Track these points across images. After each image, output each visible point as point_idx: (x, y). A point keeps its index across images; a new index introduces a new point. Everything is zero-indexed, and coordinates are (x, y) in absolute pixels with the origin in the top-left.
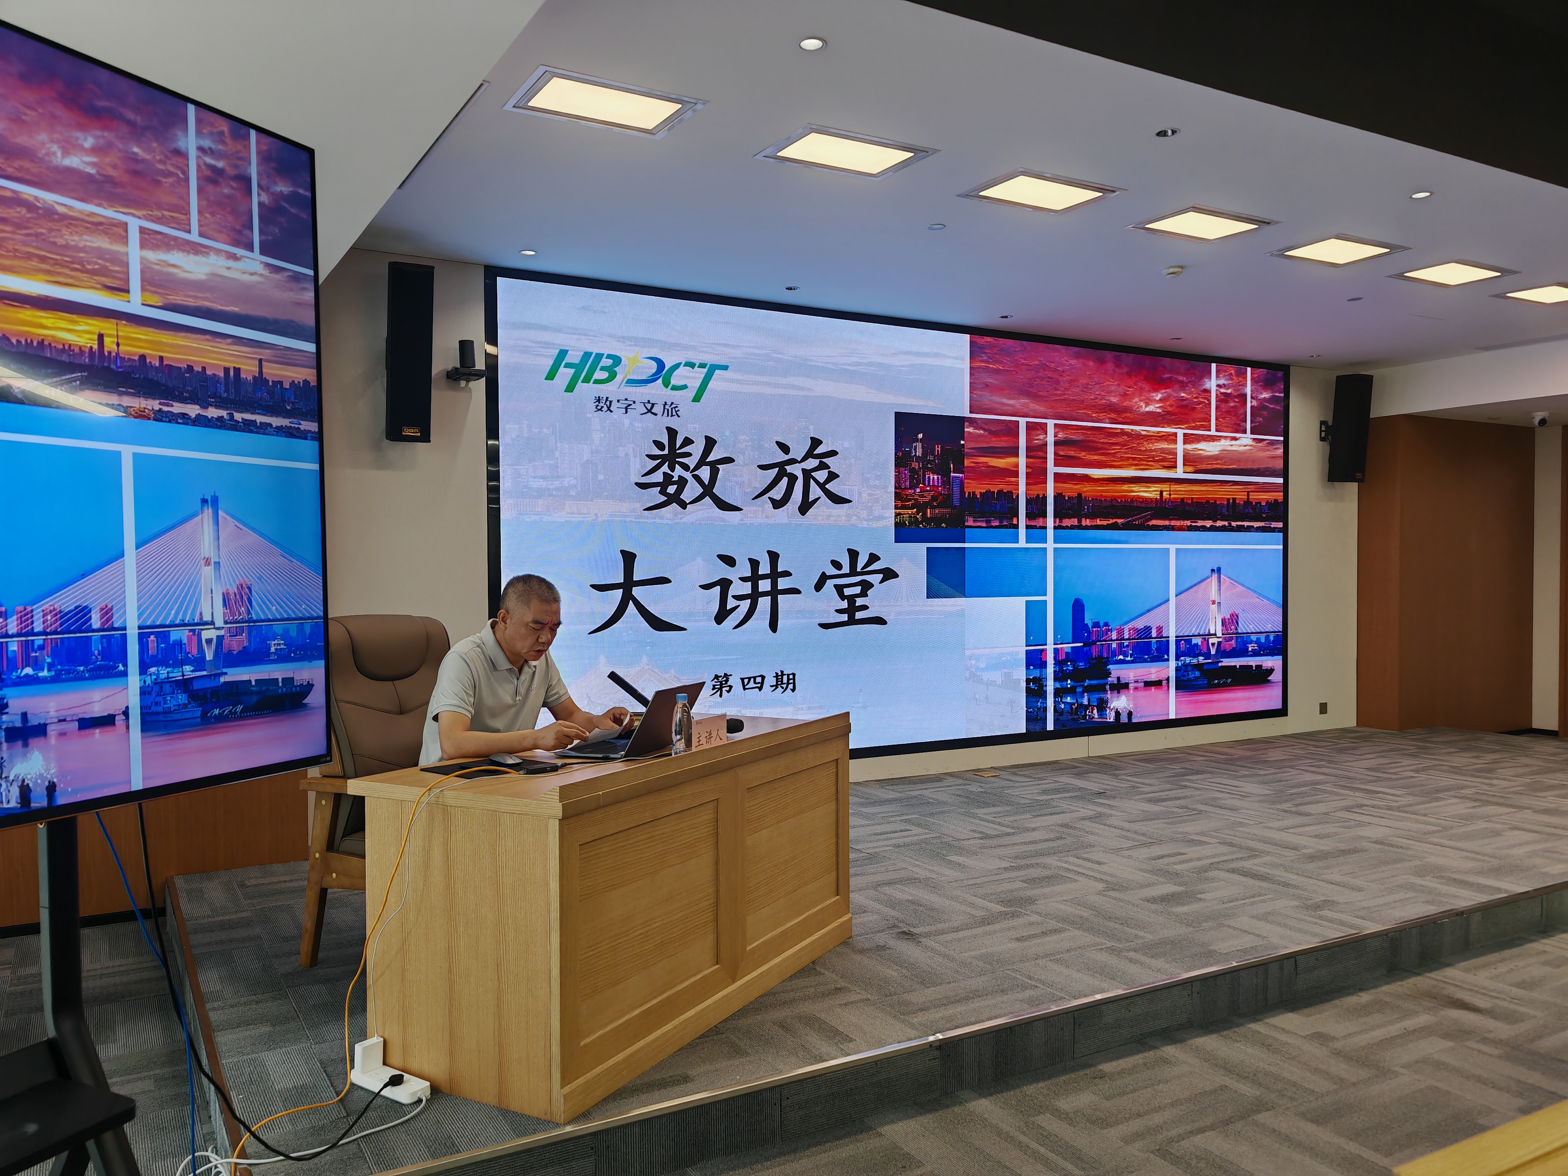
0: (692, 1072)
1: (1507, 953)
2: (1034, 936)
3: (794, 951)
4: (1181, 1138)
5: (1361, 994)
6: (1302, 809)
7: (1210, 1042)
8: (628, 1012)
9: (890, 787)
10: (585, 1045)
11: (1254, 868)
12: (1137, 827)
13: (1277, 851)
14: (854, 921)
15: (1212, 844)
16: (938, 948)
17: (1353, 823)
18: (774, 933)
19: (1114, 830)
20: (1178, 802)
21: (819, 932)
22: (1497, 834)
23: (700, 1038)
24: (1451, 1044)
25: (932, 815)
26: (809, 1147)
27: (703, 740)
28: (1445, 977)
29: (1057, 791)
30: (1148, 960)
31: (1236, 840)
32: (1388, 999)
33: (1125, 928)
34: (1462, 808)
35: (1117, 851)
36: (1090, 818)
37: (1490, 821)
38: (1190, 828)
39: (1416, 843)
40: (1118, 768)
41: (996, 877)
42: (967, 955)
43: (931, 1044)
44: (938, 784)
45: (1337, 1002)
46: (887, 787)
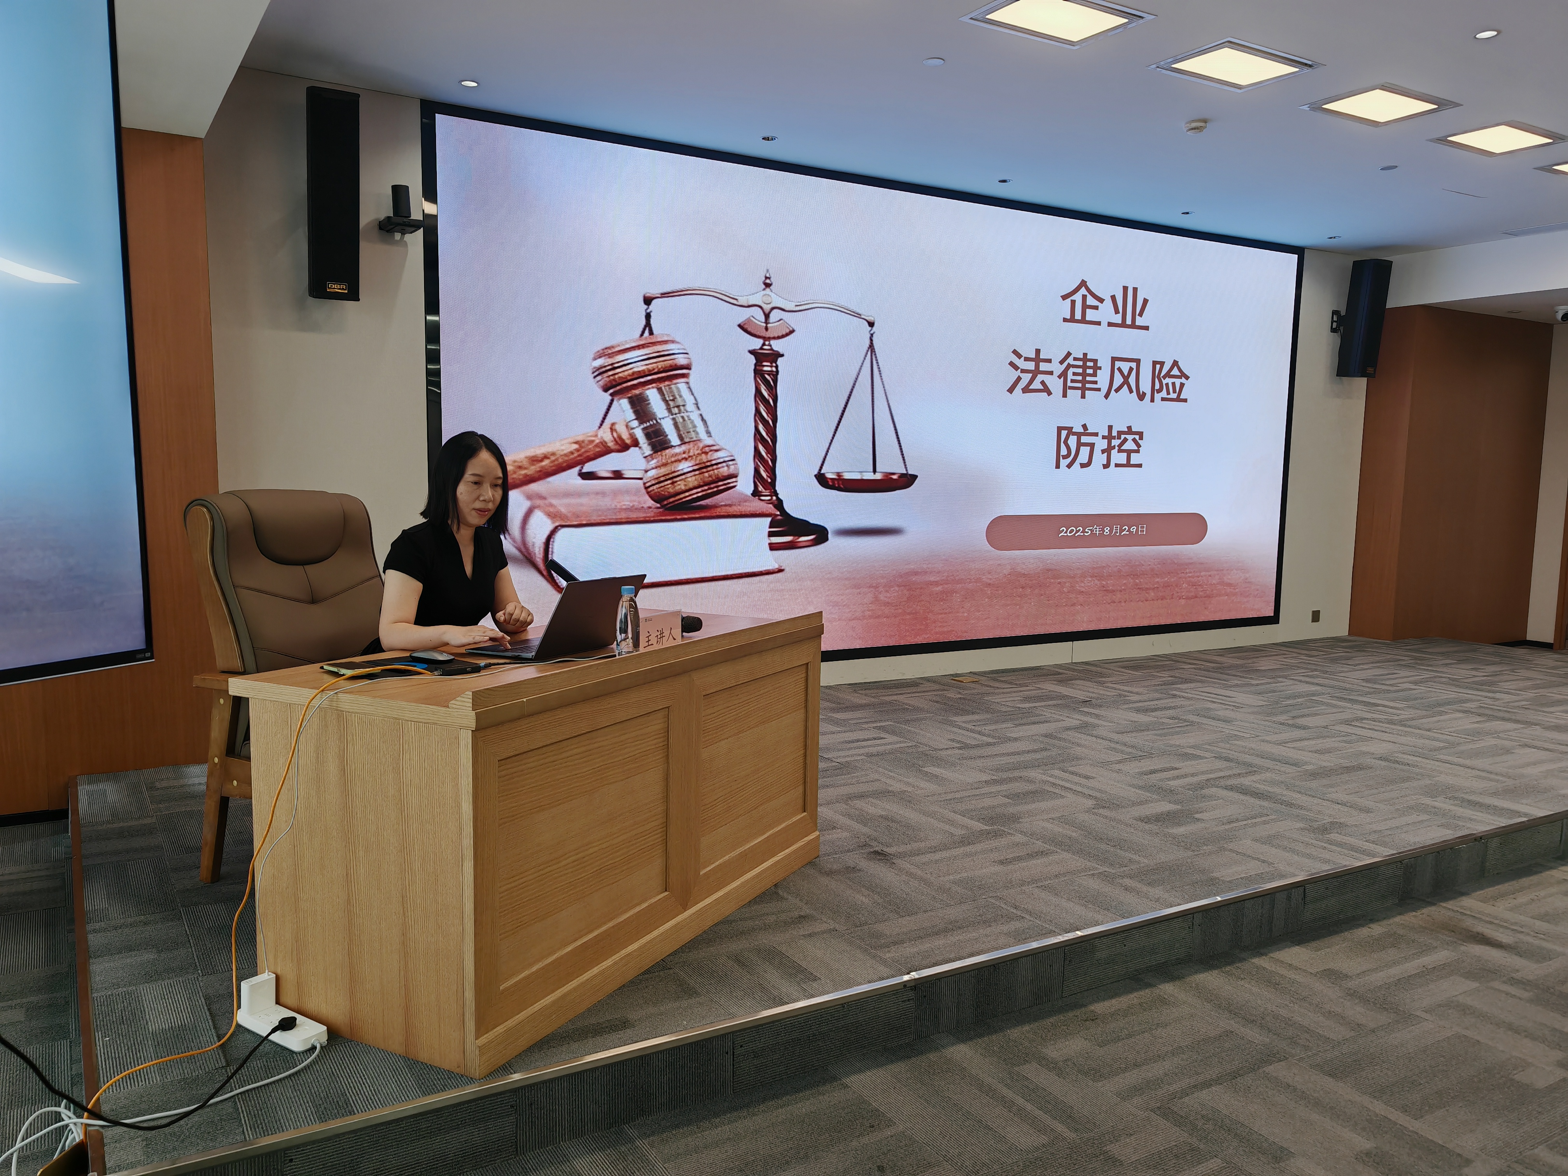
0: (632, 1016)
1: (1525, 881)
2: (1019, 859)
3: (754, 874)
4: (1185, 1093)
5: (1372, 925)
6: (1301, 721)
7: (1211, 979)
8: (559, 949)
9: (864, 692)
10: (506, 989)
11: (1254, 785)
12: (1126, 738)
13: (1277, 767)
14: (821, 838)
15: (1206, 758)
16: (912, 871)
17: (1354, 737)
18: (733, 854)
19: (1101, 741)
20: (1171, 713)
21: (783, 853)
22: (1508, 751)
23: (644, 973)
24: (1475, 985)
25: (907, 722)
26: (764, 1100)
27: (653, 640)
28: (1462, 907)
29: (1039, 698)
30: (1145, 889)
31: (1233, 755)
32: (1401, 932)
33: (1118, 851)
34: (1467, 723)
35: (1104, 764)
36: (1076, 729)
37: (1499, 737)
38: (1184, 741)
39: (1424, 760)
40: (1102, 675)
41: (977, 792)
42: (947, 878)
43: (905, 984)
44: (914, 689)
45: (1347, 934)
46: (860, 692)
